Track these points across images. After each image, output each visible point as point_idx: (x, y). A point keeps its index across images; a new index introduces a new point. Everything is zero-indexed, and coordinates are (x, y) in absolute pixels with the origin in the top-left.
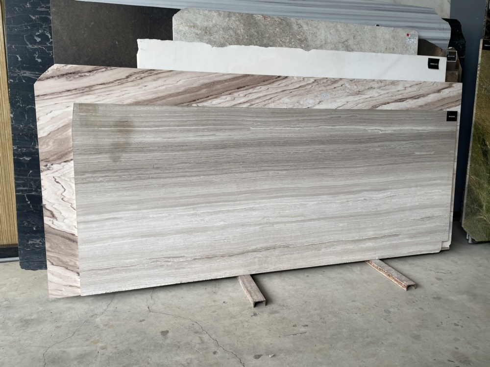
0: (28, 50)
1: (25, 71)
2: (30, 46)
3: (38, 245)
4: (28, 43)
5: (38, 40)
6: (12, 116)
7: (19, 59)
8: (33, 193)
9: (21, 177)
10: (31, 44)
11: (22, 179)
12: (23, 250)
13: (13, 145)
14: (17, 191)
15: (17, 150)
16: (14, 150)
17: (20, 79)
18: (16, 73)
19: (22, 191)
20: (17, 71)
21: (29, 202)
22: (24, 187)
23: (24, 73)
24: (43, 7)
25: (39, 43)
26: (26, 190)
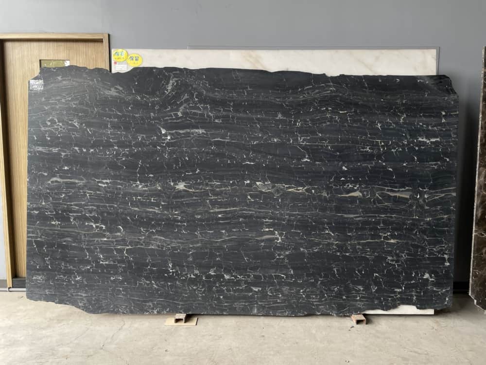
0: (41, 131)
1: (38, 147)
2: (43, 129)
3: (40, 280)
4: (42, 126)
5: (49, 123)
6: (28, 180)
7: (36, 138)
8: (38, 239)
9: (32, 226)
10: (43, 126)
11: (32, 228)
12: (29, 283)
13: (28, 201)
14: (28, 237)
15: (29, 205)
16: (28, 206)
17: (35, 153)
18: (32, 148)
19: (31, 237)
20: (34, 147)
21: (35, 246)
22: (33, 234)
23: (38, 148)
24: (53, 100)
25: (49, 126)
26: (34, 237)
